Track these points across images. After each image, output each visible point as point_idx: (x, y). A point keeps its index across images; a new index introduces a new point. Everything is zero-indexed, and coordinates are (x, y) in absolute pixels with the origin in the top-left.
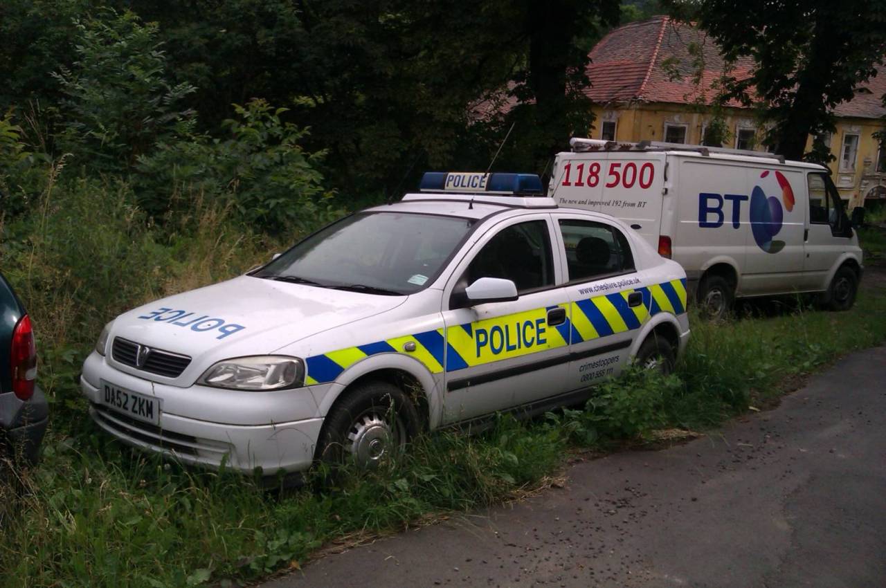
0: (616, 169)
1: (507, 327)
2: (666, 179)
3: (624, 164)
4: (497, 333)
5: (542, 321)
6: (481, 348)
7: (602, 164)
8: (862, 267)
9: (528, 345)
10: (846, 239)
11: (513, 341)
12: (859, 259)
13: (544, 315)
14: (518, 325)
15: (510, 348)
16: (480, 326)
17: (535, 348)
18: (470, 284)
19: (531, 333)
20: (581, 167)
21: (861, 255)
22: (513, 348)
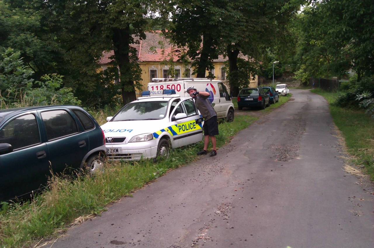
0: (169, 87)
1: (186, 125)
2: (184, 88)
3: (171, 85)
4: (183, 126)
5: (194, 123)
6: (180, 130)
7: (164, 85)
8: (234, 109)
9: (191, 129)
10: (229, 101)
11: (188, 128)
12: (233, 107)
13: (195, 121)
14: (188, 124)
15: (187, 130)
16: (179, 125)
17: (193, 129)
18: (175, 115)
19: (192, 126)
20: (157, 87)
21: (233, 105)
22: (188, 130)
